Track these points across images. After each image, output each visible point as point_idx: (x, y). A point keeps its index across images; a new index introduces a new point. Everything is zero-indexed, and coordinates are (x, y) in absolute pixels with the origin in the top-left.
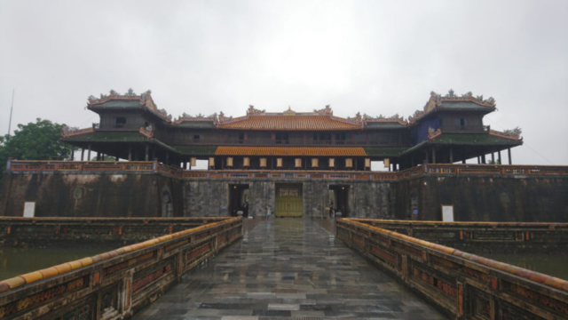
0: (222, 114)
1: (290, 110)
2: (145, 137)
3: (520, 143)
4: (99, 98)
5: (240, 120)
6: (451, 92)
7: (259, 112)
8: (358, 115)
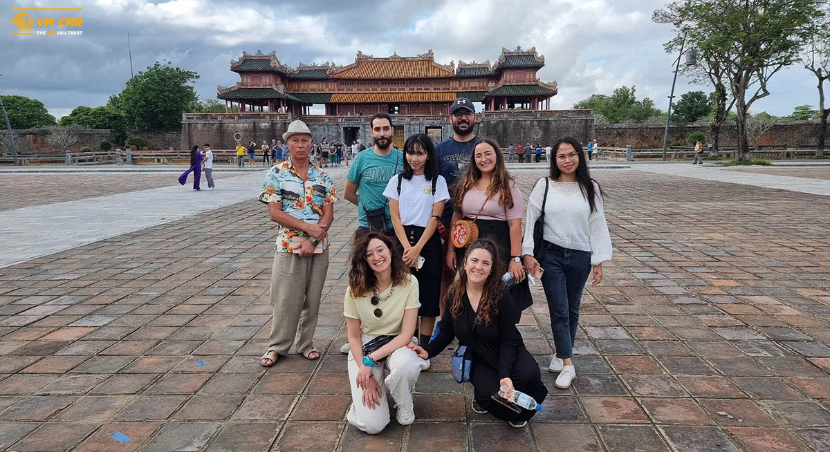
0: (334, 64)
1: (395, 55)
2: (280, 94)
3: (555, 93)
4: (238, 60)
5: (350, 68)
6: (519, 48)
7: (367, 58)
8: (452, 64)
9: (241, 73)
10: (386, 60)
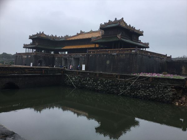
0: (68, 35)
1: (91, 31)
4: (32, 35)
7: (83, 32)
9: (32, 39)
10: (88, 33)
